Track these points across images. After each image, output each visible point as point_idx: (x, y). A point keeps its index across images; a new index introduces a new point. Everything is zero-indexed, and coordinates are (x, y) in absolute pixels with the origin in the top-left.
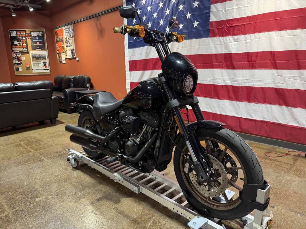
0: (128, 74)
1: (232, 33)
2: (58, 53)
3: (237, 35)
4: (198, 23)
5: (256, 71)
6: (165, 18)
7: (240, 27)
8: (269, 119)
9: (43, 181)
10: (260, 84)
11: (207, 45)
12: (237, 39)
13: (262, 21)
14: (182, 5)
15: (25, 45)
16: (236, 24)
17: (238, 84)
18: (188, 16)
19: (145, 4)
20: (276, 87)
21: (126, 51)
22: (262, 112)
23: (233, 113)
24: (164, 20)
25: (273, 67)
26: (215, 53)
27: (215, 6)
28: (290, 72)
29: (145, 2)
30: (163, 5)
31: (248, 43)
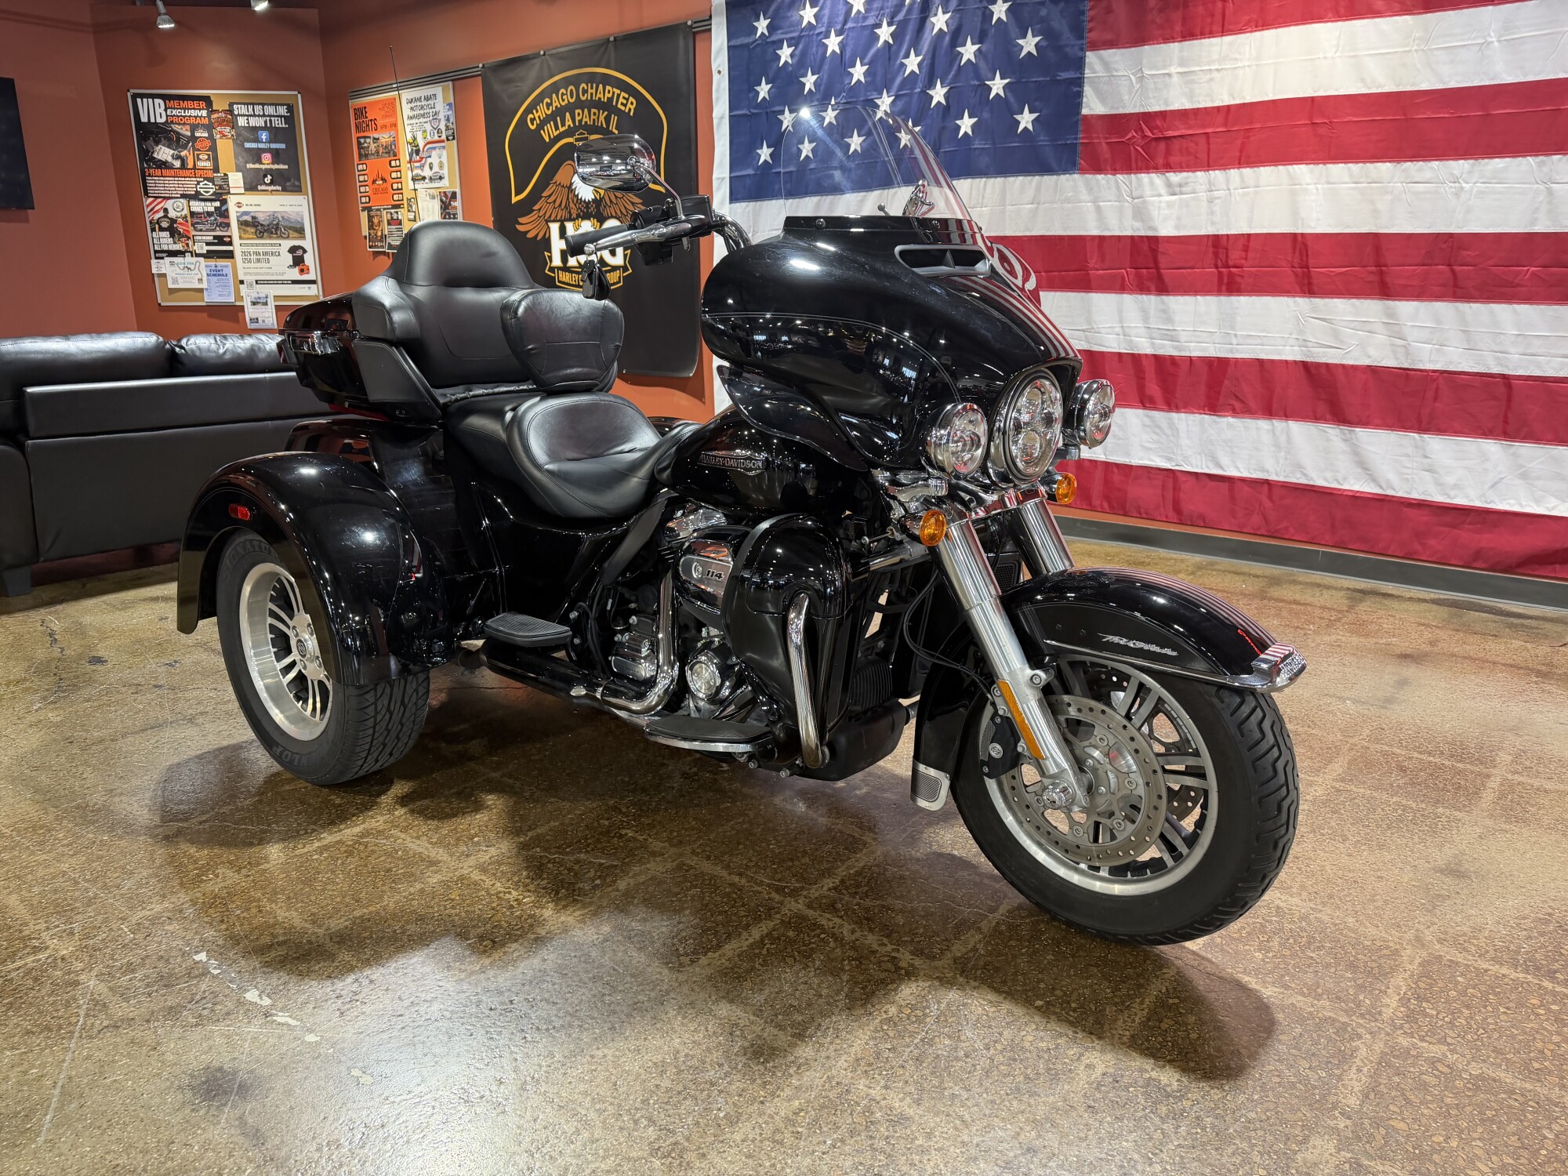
1: (1160, 161)
3: (1180, 172)
4: (1035, 115)
5: (1245, 305)
6: (900, 88)
7: (1191, 141)
8: (1276, 471)
10: (1253, 350)
11: (1067, 200)
12: (1180, 186)
13: (1270, 124)
14: (973, 44)
15: (208, 164)
16: (1179, 129)
17: (1175, 348)
18: (997, 86)
19: (814, 22)
20: (1308, 360)
22: (1257, 449)
23: (1153, 457)
24: (898, 97)
25: (1298, 290)
26: (1095, 232)
27: (1102, 59)
28: (1354, 306)
29: (816, 16)
30: (893, 35)
31: (1216, 201)
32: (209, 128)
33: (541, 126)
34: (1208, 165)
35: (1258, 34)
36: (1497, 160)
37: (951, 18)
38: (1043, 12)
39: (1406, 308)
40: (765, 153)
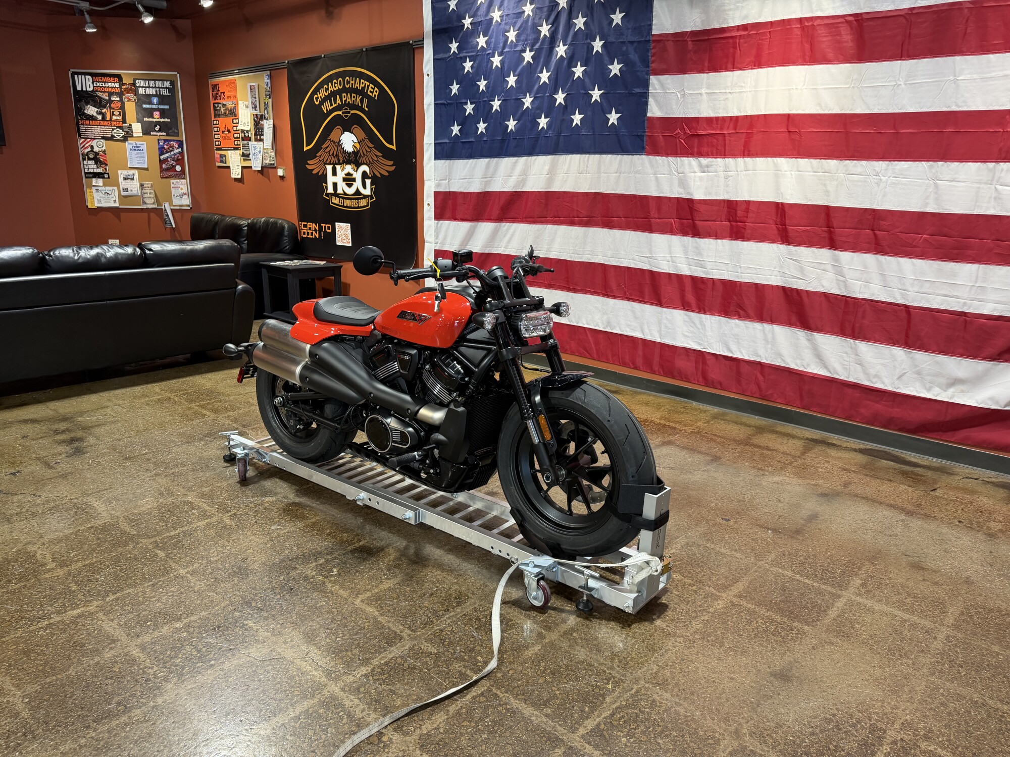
0: (430, 226)
1: (696, 150)
2: (220, 149)
3: (707, 157)
4: (619, 115)
6: (538, 92)
7: (714, 138)
8: (766, 357)
10: (751, 277)
11: (637, 172)
12: (707, 166)
13: (762, 130)
14: (581, 66)
15: (119, 118)
16: (706, 130)
17: (704, 272)
18: (596, 94)
19: (485, 46)
20: (785, 285)
21: (428, 163)
22: (754, 342)
23: (689, 342)
24: (535, 98)
25: (780, 239)
26: (656, 194)
27: (659, 81)
28: (813, 252)
29: (486, 42)
30: (532, 57)
31: (730, 178)
32: (120, 95)
33: (322, 103)
34: (724, 154)
35: (755, 71)
36: (903, 163)
37: (568, 49)
38: (624, 48)
39: (845, 257)
40: (456, 129)
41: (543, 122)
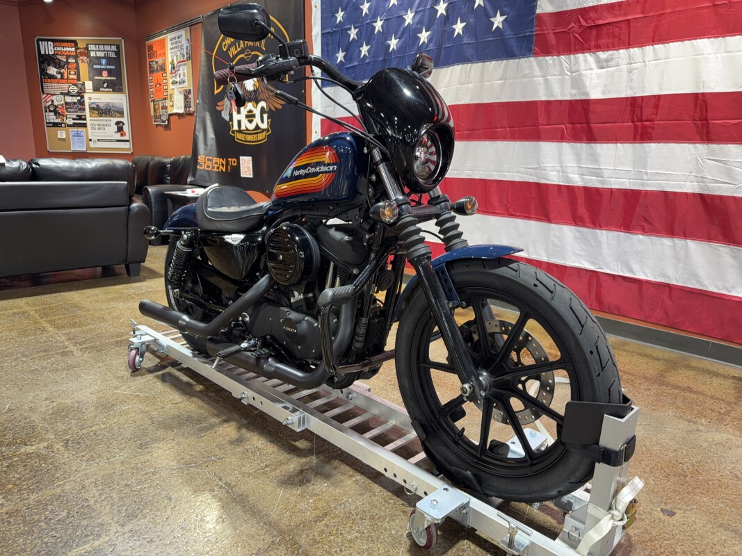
1: (593, 43)
2: (154, 101)
3: (608, 50)
4: (505, 17)
5: (653, 148)
7: (616, 27)
8: (675, 278)
9: (55, 404)
10: (659, 184)
11: (525, 76)
12: (607, 61)
15: (75, 77)
16: (606, 18)
17: (601, 182)
20: (705, 192)
21: (315, 93)
22: (661, 260)
24: (417, 12)
25: (698, 138)
26: (544, 98)
31: (634, 72)
32: (76, 57)
33: (228, 49)
34: (628, 44)
40: (340, 56)
41: (424, 36)
